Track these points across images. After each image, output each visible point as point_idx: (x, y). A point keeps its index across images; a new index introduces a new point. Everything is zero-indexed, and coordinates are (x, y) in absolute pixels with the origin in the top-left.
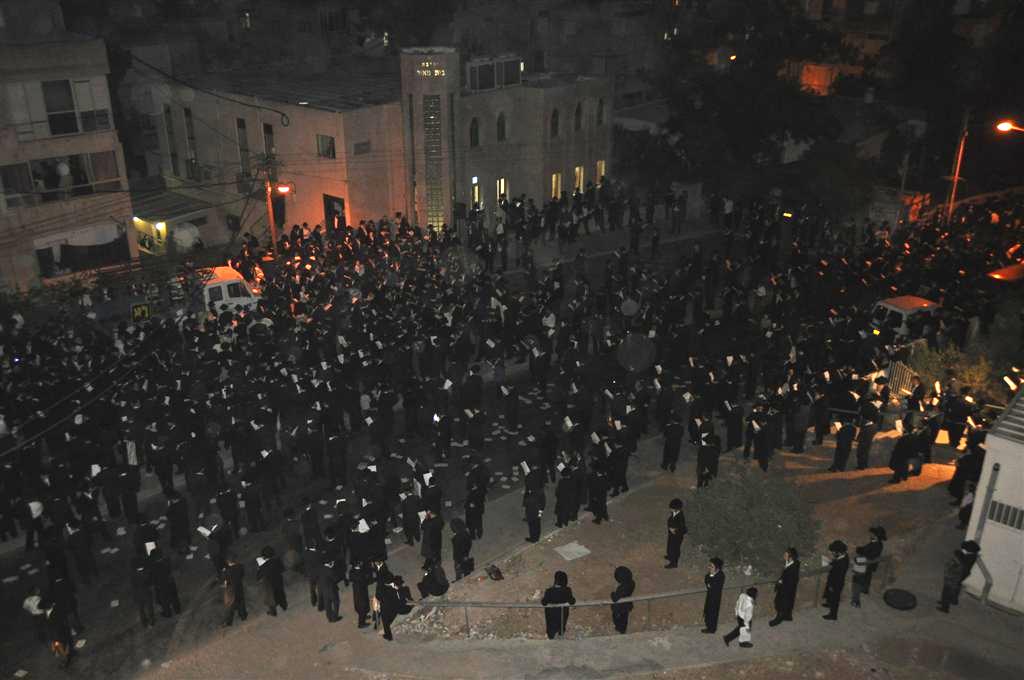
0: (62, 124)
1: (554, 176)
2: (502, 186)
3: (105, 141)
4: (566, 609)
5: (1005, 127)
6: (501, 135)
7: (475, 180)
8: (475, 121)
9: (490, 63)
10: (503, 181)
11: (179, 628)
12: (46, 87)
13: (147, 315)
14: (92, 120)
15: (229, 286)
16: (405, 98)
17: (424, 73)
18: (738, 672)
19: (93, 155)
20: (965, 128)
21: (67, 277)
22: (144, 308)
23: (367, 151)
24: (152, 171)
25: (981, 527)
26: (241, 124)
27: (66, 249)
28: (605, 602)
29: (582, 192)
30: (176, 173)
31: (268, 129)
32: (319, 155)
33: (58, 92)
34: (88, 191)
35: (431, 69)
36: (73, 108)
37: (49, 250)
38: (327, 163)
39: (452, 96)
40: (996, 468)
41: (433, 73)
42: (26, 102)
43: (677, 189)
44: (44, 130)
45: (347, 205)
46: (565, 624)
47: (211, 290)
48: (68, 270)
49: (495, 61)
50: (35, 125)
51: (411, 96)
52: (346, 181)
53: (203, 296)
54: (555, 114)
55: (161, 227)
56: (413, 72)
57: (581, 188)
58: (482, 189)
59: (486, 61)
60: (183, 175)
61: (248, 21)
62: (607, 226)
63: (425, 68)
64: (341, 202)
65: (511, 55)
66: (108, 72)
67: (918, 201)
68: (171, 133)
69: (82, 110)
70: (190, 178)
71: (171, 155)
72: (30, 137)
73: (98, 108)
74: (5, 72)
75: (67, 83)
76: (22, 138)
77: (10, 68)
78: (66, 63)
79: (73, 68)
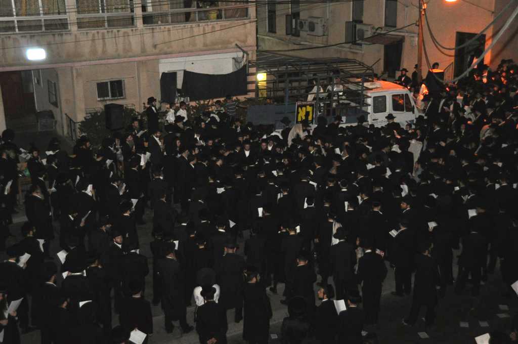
30: (273, 31)
37: (173, 75)
45: (488, 41)
47: (374, 98)
52: (493, 13)
64: (481, 38)
70: (287, 34)
71: (269, 11)
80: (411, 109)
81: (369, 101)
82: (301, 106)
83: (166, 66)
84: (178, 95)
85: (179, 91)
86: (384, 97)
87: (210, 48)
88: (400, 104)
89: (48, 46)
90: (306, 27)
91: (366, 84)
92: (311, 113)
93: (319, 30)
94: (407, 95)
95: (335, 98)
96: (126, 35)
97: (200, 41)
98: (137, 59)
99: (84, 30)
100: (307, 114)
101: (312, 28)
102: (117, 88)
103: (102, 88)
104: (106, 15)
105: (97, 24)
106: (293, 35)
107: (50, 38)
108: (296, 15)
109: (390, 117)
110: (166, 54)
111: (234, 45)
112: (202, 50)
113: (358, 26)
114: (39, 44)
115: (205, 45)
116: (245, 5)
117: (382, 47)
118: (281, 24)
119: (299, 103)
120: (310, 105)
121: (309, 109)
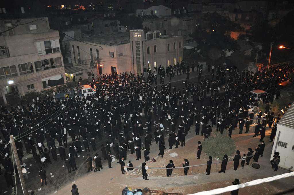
0: (48, 51)
1: (169, 61)
2: (155, 64)
3: (59, 55)
4: (172, 169)
5: (281, 47)
6: (155, 51)
7: (149, 62)
8: (148, 48)
9: (152, 33)
10: (156, 62)
11: (76, 174)
12: (45, 42)
13: (68, 97)
14: (56, 50)
15: (88, 90)
16: (131, 42)
17: (136, 36)
18: (215, 184)
19: (55, 58)
20: (271, 47)
21: (49, 88)
22: (68, 95)
23: (122, 55)
24: (70, 62)
25: (276, 147)
26: (91, 50)
27: (49, 81)
28: (182, 167)
29: (176, 65)
30: (75, 62)
31: (98, 51)
32: (110, 57)
33: (48, 43)
34: (55, 67)
35: (137, 35)
36: (51, 47)
37: (45, 82)
38: (112, 59)
39: (143, 42)
40: (280, 133)
41: (138, 36)
42: (40, 46)
43: (200, 63)
44: (45, 53)
45: (117, 69)
46: (172, 172)
47: (83, 91)
48: (50, 86)
49: (153, 33)
50: (42, 52)
51: (132, 42)
52: (117, 63)
53: (82, 92)
54: (169, 45)
55: (72, 75)
56: (133, 36)
57: (176, 63)
58: (151, 64)
59: (151, 32)
60: (77, 62)
61: (93, 25)
62: (182, 73)
63: (136, 35)
64: (115, 68)
65: (157, 31)
66: (59, 38)
67: (260, 66)
68: (74, 52)
69: (53, 48)
70: (79, 63)
72: (41, 54)
73: (57, 47)
74: (36, 40)
75: (50, 41)
76: (39, 55)
77: (37, 38)
78: (50, 37)
79: (51, 38)
83: (43, 80)
84: (47, 86)
85: (47, 85)
87: (53, 75)
89: (14, 80)
94: (91, 89)
96: (32, 75)
99: (21, 75)
101: (83, 63)
102: (32, 86)
103: (29, 87)
105: (25, 73)
107: (14, 78)
110: (43, 77)
111: (59, 73)
114: (11, 80)
116: (61, 64)
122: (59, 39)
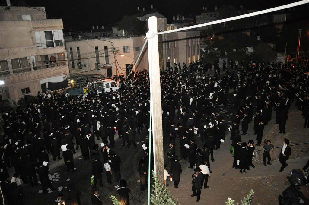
2: (175, 60)
3: (62, 49)
6: (174, 46)
7: (169, 58)
12: (46, 33)
14: (59, 43)
15: (111, 83)
19: (58, 54)
20: (300, 35)
23: (139, 49)
27: (50, 84)
31: (106, 48)
32: (124, 52)
33: (49, 34)
34: (57, 65)
36: (53, 39)
37: (45, 84)
42: (40, 36)
44: (46, 46)
45: (134, 66)
47: (106, 84)
48: (50, 90)
50: (42, 44)
52: (134, 58)
64: (132, 65)
66: (63, 28)
68: (72, 56)
69: (55, 40)
70: (78, 68)
71: (72, 62)
72: (40, 48)
73: (60, 40)
74: (35, 28)
75: (51, 31)
76: (39, 48)
77: (36, 26)
78: (51, 26)
79: (53, 27)
80: (116, 86)
81: (104, 85)
82: (84, 89)
83: (42, 82)
84: (47, 90)
85: (47, 88)
86: (108, 84)
87: (55, 75)
88: (113, 85)
89: (4, 80)
90: (84, 66)
91: (103, 80)
92: (88, 91)
93: (87, 66)
94: (115, 82)
95: (95, 85)
96: (29, 74)
97: (52, 73)
98: (33, 80)
99: (15, 74)
100: (87, 91)
101: (85, 66)
102: (28, 90)
103: (23, 91)
104: (22, 68)
105: (20, 71)
106: (80, 68)
107: (5, 77)
108: (80, 63)
109: (111, 89)
110: (42, 78)
111: (63, 73)
112: (53, 76)
113: (99, 64)
114: (1, 80)
115: (54, 74)
116: (64, 61)
117: (106, 70)
118: (76, 66)
119: (84, 88)
120: (88, 88)
121: (87, 89)
122: (63, 30)
